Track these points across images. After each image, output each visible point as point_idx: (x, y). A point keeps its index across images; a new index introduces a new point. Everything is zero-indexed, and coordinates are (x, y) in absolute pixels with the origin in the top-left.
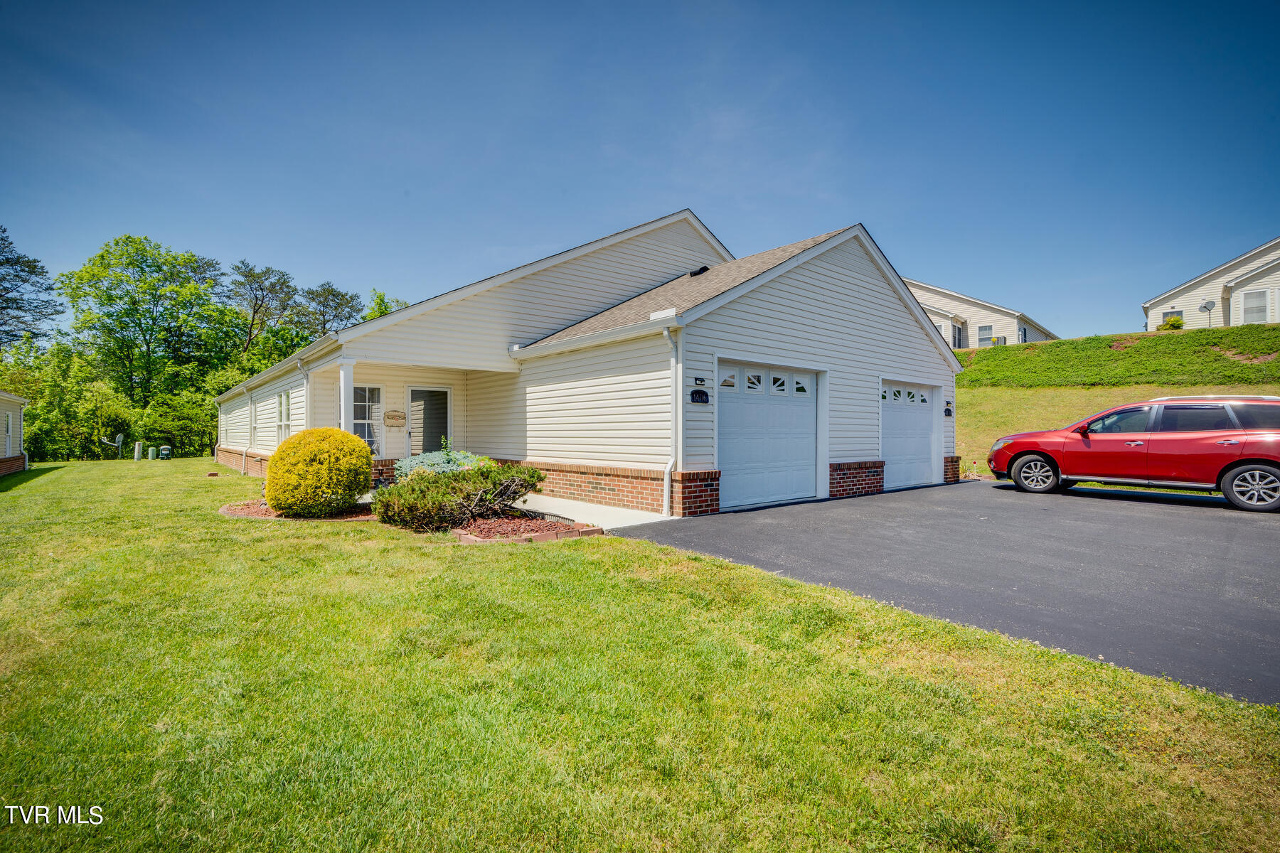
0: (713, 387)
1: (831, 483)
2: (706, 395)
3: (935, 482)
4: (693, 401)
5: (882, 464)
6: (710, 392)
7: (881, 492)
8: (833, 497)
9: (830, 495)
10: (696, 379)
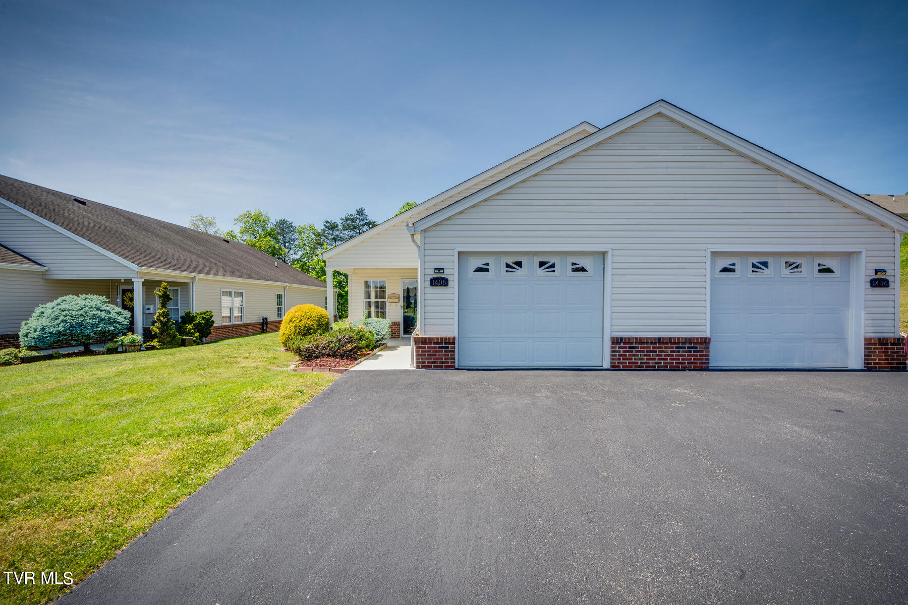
0: (451, 274)
1: (612, 355)
2: (447, 280)
3: (851, 367)
4: (432, 285)
5: (706, 341)
6: (450, 278)
7: (707, 369)
8: (614, 368)
9: (612, 367)
10: (435, 269)
